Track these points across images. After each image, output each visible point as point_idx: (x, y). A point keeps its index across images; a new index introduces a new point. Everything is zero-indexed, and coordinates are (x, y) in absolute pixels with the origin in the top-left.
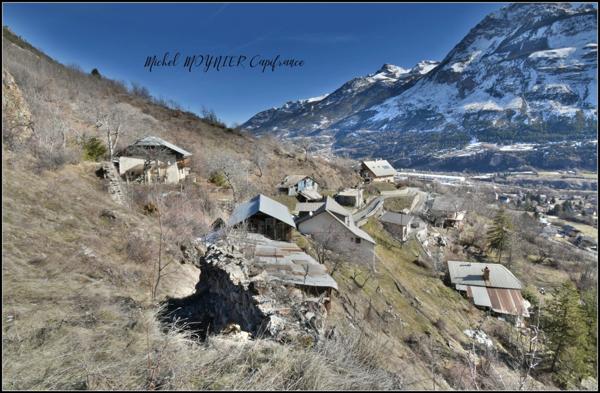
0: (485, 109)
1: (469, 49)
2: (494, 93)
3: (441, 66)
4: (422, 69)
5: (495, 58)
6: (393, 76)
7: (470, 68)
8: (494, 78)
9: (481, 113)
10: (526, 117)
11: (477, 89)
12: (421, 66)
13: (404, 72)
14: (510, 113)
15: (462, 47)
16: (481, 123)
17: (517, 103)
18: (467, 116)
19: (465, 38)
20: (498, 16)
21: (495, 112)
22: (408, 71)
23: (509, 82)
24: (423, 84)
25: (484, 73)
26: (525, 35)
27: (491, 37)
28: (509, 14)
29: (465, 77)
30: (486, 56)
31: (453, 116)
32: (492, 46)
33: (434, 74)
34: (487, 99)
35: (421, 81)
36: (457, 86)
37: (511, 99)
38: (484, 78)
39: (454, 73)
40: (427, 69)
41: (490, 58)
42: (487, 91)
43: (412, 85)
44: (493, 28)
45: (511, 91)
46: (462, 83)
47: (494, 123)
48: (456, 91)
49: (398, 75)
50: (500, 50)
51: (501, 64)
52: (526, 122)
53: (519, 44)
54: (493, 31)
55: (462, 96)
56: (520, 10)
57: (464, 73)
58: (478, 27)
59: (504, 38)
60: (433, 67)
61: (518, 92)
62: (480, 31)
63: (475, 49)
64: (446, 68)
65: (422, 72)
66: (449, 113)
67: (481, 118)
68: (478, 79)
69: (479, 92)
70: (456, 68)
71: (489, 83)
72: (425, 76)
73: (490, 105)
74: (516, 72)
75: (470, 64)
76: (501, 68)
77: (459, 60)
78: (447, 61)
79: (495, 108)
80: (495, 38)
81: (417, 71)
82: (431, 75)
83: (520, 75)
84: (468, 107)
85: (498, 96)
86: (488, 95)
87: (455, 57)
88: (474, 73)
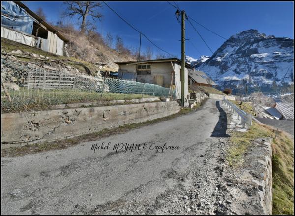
0: (233, 79)
1: (224, 51)
2: (236, 72)
3: (211, 58)
4: (202, 59)
5: (236, 56)
6: (189, 62)
7: (224, 60)
8: (236, 65)
9: (232, 81)
10: (251, 84)
11: (229, 70)
12: (202, 58)
13: (194, 60)
14: (244, 81)
15: (221, 50)
16: (232, 86)
17: (247, 77)
18: (225, 82)
19: (222, 46)
20: (236, 37)
21: (238, 81)
22: (196, 60)
23: (243, 67)
24: (204, 66)
25: (231, 63)
26: (248, 46)
27: (233, 46)
28: (240, 37)
29: (223, 64)
30: (232, 55)
32: (234, 51)
33: (208, 62)
34: (234, 75)
35: (202, 65)
36: (220, 68)
37: (244, 75)
38: (231, 65)
39: (218, 62)
40: (205, 59)
41: (233, 56)
42: (233, 71)
43: (198, 67)
44: (234, 43)
45: (244, 71)
46: (222, 67)
47: (238, 86)
48: (219, 71)
49: (191, 61)
50: (237, 52)
51: (239, 59)
52: (252, 86)
53: (245, 50)
55: (222, 73)
56: (245, 35)
57: (222, 62)
58: (227, 41)
59: (238, 47)
60: (207, 59)
61: (247, 72)
62: (228, 43)
63: (226, 51)
64: (214, 59)
65: (203, 61)
66: (217, 81)
67: (232, 84)
68: (229, 65)
69: (230, 71)
70: (219, 59)
71: (234, 67)
72: (204, 62)
73: (234, 78)
74: (245, 63)
75: (225, 58)
76: (239, 60)
77: (220, 56)
78: (215, 56)
79: (238, 79)
80: (235, 47)
81: (200, 60)
82: (207, 62)
83: (247, 64)
84: (225, 78)
85: (238, 73)
86: (234, 73)
87: (218, 54)
88: (227, 62)
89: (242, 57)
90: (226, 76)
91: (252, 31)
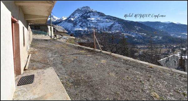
1: (75, 15)
2: (81, 26)
3: (68, 18)
5: (81, 18)
6: (55, 19)
8: (81, 23)
9: (79, 31)
11: (77, 25)
12: (63, 18)
13: (58, 19)
14: (85, 31)
15: (73, 14)
17: (86, 29)
18: (76, 31)
20: (80, 9)
21: (82, 31)
22: (60, 19)
23: (84, 24)
24: (64, 22)
25: (79, 21)
26: (86, 14)
27: (79, 13)
28: (82, 9)
29: (74, 22)
30: (78, 18)
31: (73, 31)
34: (80, 28)
35: (63, 22)
38: (79, 23)
39: (72, 20)
40: (64, 19)
42: (80, 26)
43: (61, 22)
45: (85, 26)
46: (74, 23)
47: (82, 33)
48: (73, 25)
49: (56, 19)
50: (81, 16)
52: (88, 33)
53: (85, 16)
54: (79, 12)
55: (74, 26)
56: (84, 9)
57: (74, 21)
58: (76, 10)
59: (82, 14)
60: (66, 18)
62: (76, 12)
63: (76, 15)
64: (70, 19)
66: (72, 30)
68: (77, 23)
69: (78, 26)
70: (72, 19)
71: (80, 24)
73: (80, 29)
74: (85, 22)
75: (75, 19)
76: (82, 21)
77: (73, 18)
78: (70, 17)
79: (82, 30)
80: (80, 14)
81: (62, 19)
82: (66, 20)
83: (86, 23)
84: (76, 29)
85: (82, 27)
86: (80, 27)
87: (72, 16)
88: (76, 21)
89: (83, 19)
90: (76, 28)
91: (87, 7)
